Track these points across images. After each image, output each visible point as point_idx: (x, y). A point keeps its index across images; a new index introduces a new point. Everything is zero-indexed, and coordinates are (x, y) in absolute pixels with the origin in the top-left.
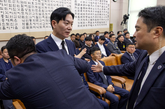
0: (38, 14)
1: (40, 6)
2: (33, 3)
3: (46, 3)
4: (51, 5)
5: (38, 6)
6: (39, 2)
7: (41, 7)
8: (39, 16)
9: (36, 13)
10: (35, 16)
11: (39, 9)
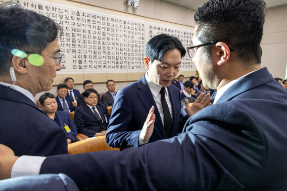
0: (97, 48)
1: (99, 36)
2: (89, 31)
3: (108, 32)
4: (115, 35)
5: (97, 35)
6: (99, 31)
7: (102, 38)
8: (98, 50)
9: (94, 46)
10: (93, 50)
11: (98, 41)
